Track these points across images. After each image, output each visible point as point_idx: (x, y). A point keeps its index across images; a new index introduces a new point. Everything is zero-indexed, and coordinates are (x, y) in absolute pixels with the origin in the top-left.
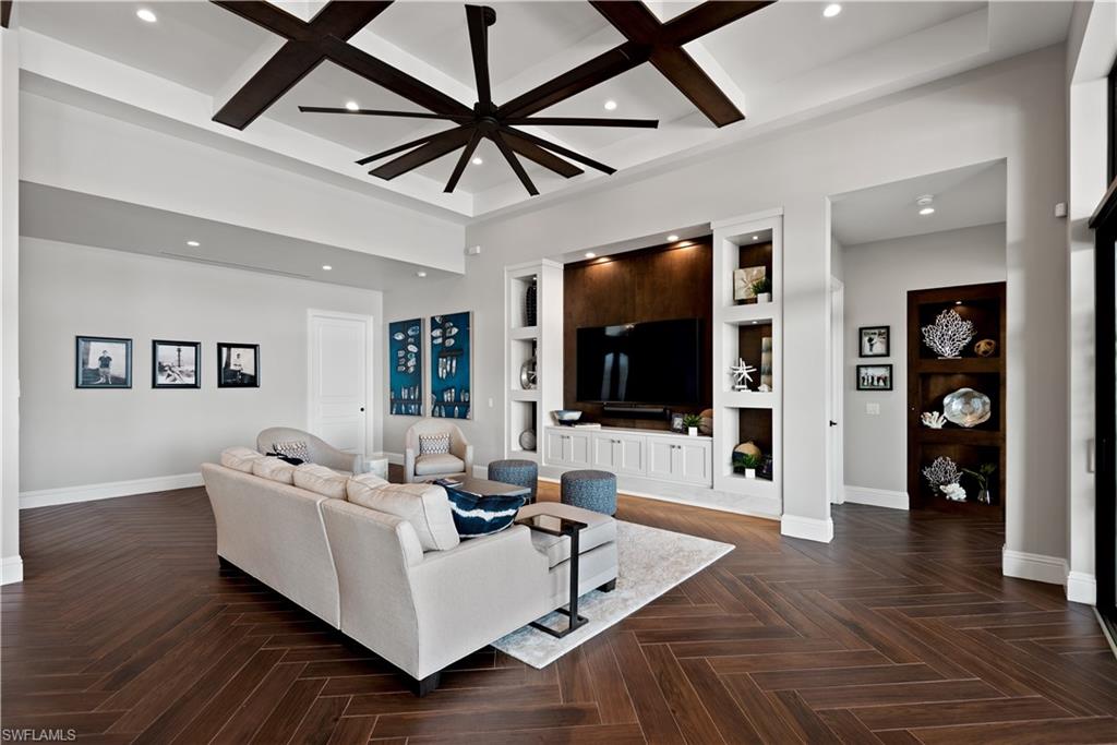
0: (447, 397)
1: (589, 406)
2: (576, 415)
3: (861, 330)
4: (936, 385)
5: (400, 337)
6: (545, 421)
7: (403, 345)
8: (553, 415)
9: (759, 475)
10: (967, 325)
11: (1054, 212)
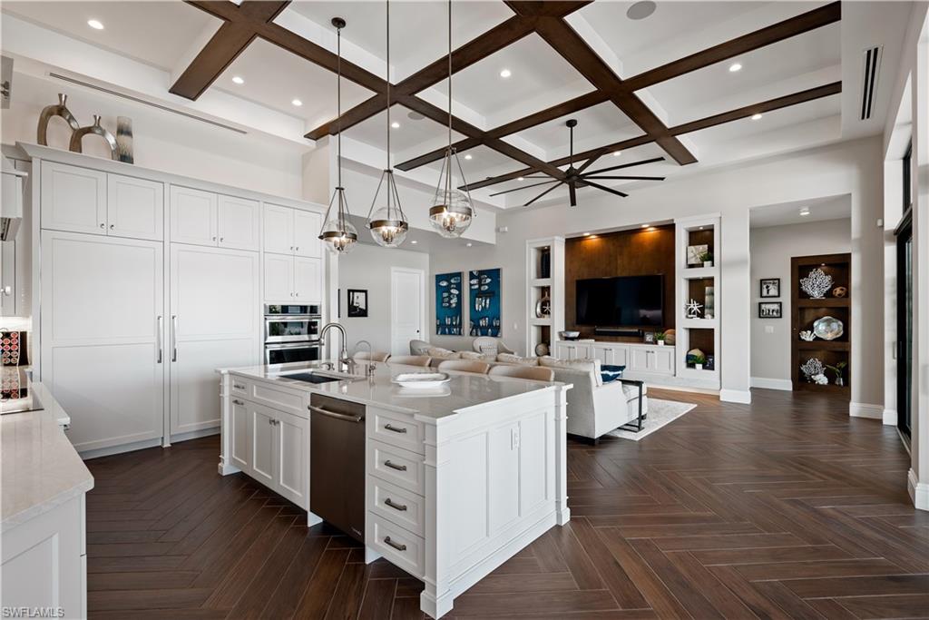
0: (482, 323)
1: (584, 329)
2: (576, 334)
3: (761, 280)
4: (809, 315)
5: (444, 284)
6: (555, 338)
7: (448, 289)
8: (560, 334)
9: (704, 367)
10: (829, 278)
11: (876, 223)
